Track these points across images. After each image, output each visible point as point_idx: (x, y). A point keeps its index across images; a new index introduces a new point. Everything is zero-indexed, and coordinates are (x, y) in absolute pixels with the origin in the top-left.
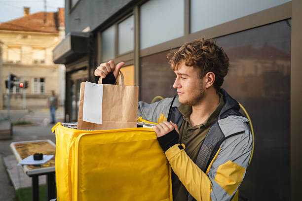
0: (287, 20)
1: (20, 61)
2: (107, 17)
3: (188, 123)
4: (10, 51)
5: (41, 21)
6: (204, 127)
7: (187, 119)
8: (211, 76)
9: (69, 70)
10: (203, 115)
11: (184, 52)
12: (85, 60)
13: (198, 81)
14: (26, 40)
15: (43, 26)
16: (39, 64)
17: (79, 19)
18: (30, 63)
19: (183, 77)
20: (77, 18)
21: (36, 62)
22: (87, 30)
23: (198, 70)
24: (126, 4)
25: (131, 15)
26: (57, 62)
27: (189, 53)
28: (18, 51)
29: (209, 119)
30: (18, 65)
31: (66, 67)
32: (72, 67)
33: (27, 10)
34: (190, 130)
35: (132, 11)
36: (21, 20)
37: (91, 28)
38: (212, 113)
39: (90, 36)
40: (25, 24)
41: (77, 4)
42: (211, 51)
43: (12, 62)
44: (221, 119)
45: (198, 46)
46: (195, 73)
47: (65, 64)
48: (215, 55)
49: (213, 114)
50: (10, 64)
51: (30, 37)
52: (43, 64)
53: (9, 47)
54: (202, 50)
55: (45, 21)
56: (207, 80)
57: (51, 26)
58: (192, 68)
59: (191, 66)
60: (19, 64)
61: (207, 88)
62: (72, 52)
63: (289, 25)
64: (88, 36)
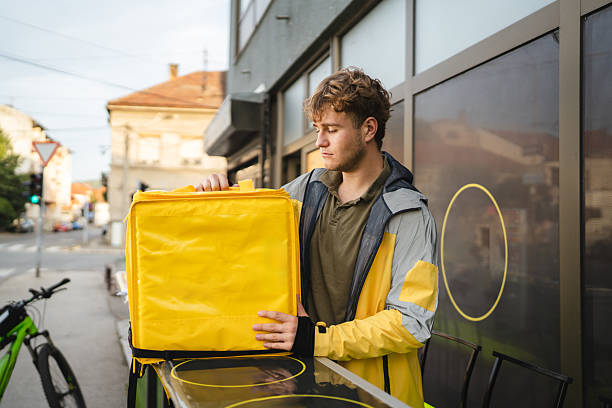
0: (554, 32)
1: (158, 161)
2: (289, 62)
3: (336, 199)
4: (143, 142)
5: (197, 88)
6: (363, 202)
7: (334, 193)
8: (372, 123)
9: (232, 166)
10: (361, 184)
11: (328, 91)
12: (257, 144)
13: (354, 132)
14: (171, 122)
15: (201, 97)
16: (192, 166)
17: (248, 73)
18: (176, 164)
19: (331, 129)
20: (245, 70)
21: (186, 162)
22: (261, 89)
23: (353, 115)
24: (318, 35)
25: (328, 56)
26: (212, 152)
27: (334, 91)
28: (155, 142)
29: (370, 191)
30: (154, 169)
31: (229, 162)
32: (237, 159)
33: (174, 68)
34: (340, 208)
35: (328, 48)
36: (163, 86)
37: (266, 86)
38: (373, 181)
39: (265, 101)
40: (170, 93)
41: (247, 45)
42: (366, 85)
43: (144, 163)
44: (387, 192)
45: (346, 81)
46: (349, 121)
47: (226, 156)
48: (373, 90)
49: (374, 183)
50: (141, 167)
51: (176, 116)
52: (198, 167)
53: (142, 136)
54: (354, 86)
55: (204, 87)
56: (366, 129)
57: (214, 96)
58: (343, 113)
59: (342, 111)
60: (157, 165)
61: (367, 143)
62: (233, 130)
63: (557, 39)
64: (260, 100)
